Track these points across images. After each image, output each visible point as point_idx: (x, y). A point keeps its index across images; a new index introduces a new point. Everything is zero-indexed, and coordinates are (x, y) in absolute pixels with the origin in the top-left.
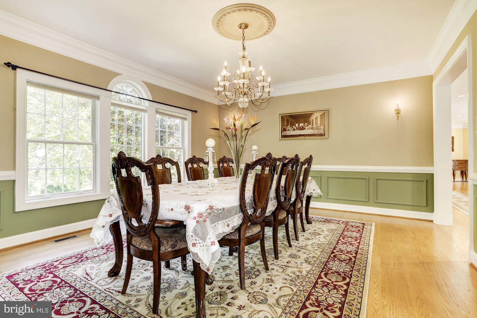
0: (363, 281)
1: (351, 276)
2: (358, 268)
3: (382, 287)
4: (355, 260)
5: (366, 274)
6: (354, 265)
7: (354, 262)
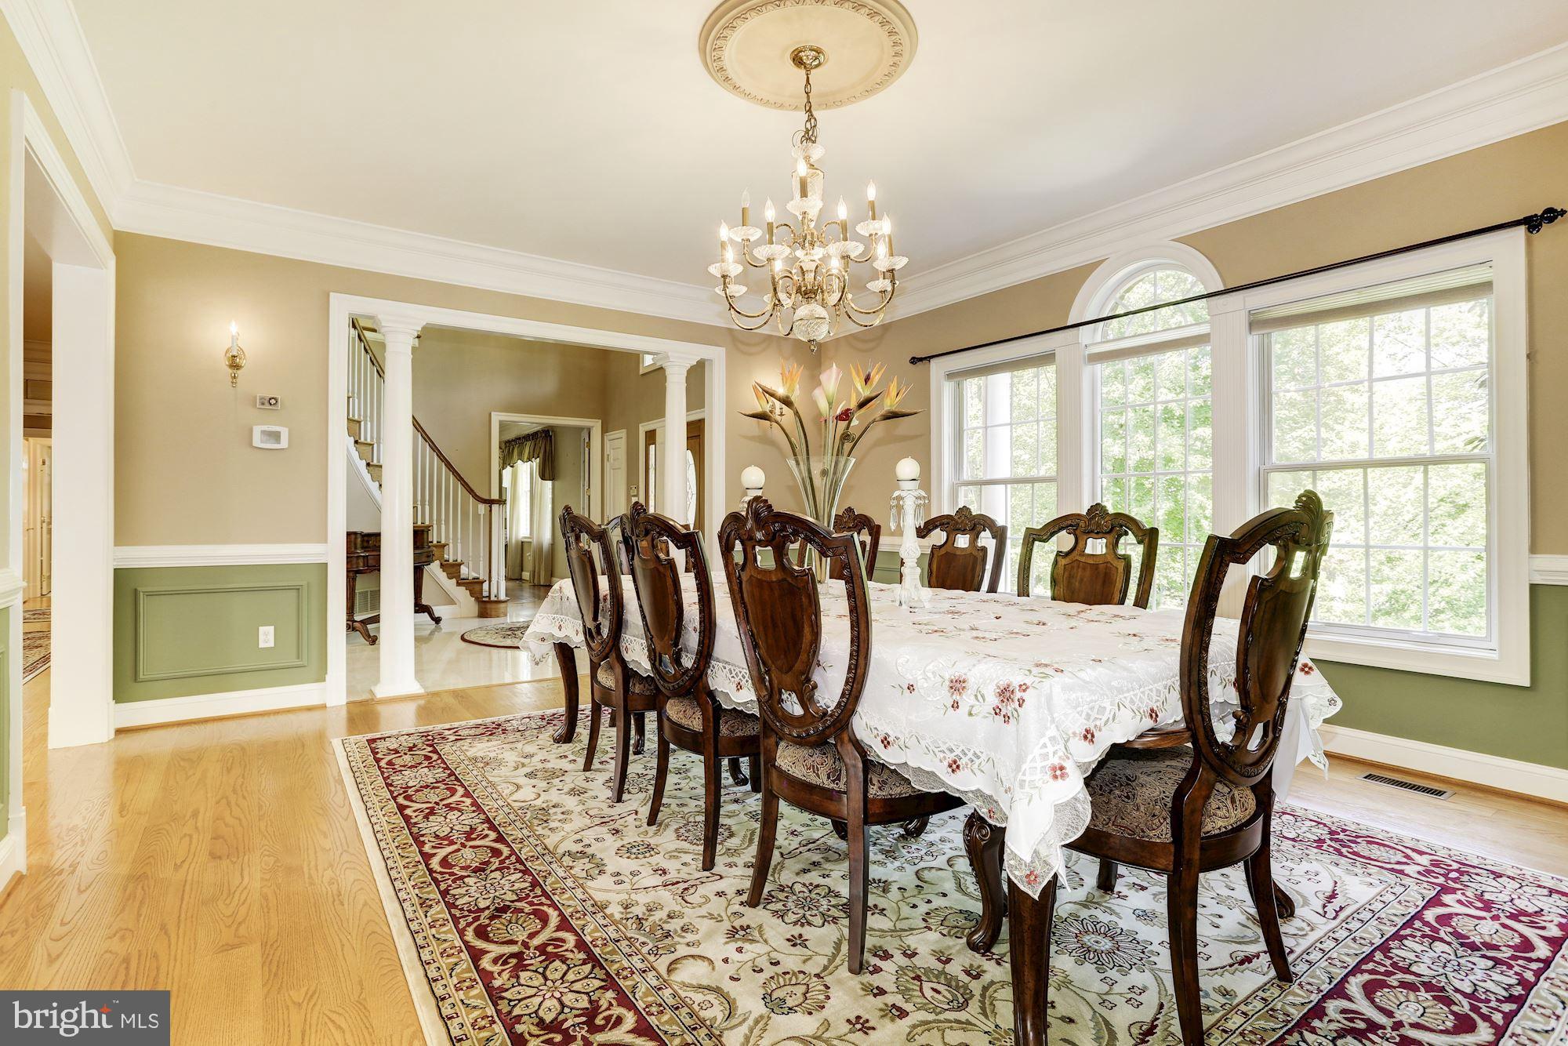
0: (379, 836)
1: (435, 880)
2: (432, 912)
3: (342, 904)
4: (466, 938)
5: (399, 908)
6: (453, 916)
7: (461, 927)
